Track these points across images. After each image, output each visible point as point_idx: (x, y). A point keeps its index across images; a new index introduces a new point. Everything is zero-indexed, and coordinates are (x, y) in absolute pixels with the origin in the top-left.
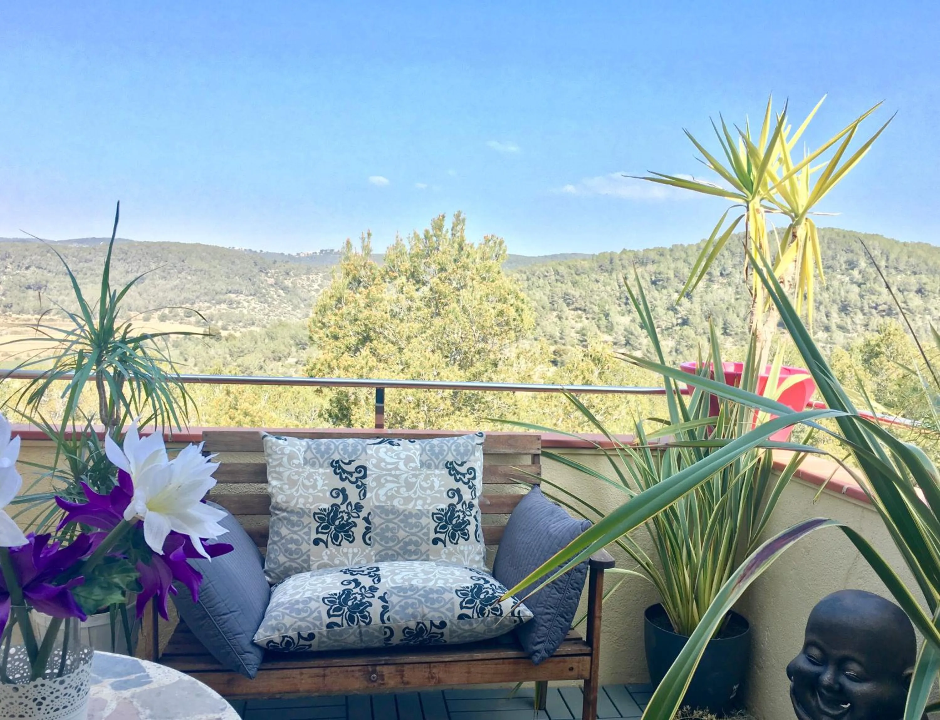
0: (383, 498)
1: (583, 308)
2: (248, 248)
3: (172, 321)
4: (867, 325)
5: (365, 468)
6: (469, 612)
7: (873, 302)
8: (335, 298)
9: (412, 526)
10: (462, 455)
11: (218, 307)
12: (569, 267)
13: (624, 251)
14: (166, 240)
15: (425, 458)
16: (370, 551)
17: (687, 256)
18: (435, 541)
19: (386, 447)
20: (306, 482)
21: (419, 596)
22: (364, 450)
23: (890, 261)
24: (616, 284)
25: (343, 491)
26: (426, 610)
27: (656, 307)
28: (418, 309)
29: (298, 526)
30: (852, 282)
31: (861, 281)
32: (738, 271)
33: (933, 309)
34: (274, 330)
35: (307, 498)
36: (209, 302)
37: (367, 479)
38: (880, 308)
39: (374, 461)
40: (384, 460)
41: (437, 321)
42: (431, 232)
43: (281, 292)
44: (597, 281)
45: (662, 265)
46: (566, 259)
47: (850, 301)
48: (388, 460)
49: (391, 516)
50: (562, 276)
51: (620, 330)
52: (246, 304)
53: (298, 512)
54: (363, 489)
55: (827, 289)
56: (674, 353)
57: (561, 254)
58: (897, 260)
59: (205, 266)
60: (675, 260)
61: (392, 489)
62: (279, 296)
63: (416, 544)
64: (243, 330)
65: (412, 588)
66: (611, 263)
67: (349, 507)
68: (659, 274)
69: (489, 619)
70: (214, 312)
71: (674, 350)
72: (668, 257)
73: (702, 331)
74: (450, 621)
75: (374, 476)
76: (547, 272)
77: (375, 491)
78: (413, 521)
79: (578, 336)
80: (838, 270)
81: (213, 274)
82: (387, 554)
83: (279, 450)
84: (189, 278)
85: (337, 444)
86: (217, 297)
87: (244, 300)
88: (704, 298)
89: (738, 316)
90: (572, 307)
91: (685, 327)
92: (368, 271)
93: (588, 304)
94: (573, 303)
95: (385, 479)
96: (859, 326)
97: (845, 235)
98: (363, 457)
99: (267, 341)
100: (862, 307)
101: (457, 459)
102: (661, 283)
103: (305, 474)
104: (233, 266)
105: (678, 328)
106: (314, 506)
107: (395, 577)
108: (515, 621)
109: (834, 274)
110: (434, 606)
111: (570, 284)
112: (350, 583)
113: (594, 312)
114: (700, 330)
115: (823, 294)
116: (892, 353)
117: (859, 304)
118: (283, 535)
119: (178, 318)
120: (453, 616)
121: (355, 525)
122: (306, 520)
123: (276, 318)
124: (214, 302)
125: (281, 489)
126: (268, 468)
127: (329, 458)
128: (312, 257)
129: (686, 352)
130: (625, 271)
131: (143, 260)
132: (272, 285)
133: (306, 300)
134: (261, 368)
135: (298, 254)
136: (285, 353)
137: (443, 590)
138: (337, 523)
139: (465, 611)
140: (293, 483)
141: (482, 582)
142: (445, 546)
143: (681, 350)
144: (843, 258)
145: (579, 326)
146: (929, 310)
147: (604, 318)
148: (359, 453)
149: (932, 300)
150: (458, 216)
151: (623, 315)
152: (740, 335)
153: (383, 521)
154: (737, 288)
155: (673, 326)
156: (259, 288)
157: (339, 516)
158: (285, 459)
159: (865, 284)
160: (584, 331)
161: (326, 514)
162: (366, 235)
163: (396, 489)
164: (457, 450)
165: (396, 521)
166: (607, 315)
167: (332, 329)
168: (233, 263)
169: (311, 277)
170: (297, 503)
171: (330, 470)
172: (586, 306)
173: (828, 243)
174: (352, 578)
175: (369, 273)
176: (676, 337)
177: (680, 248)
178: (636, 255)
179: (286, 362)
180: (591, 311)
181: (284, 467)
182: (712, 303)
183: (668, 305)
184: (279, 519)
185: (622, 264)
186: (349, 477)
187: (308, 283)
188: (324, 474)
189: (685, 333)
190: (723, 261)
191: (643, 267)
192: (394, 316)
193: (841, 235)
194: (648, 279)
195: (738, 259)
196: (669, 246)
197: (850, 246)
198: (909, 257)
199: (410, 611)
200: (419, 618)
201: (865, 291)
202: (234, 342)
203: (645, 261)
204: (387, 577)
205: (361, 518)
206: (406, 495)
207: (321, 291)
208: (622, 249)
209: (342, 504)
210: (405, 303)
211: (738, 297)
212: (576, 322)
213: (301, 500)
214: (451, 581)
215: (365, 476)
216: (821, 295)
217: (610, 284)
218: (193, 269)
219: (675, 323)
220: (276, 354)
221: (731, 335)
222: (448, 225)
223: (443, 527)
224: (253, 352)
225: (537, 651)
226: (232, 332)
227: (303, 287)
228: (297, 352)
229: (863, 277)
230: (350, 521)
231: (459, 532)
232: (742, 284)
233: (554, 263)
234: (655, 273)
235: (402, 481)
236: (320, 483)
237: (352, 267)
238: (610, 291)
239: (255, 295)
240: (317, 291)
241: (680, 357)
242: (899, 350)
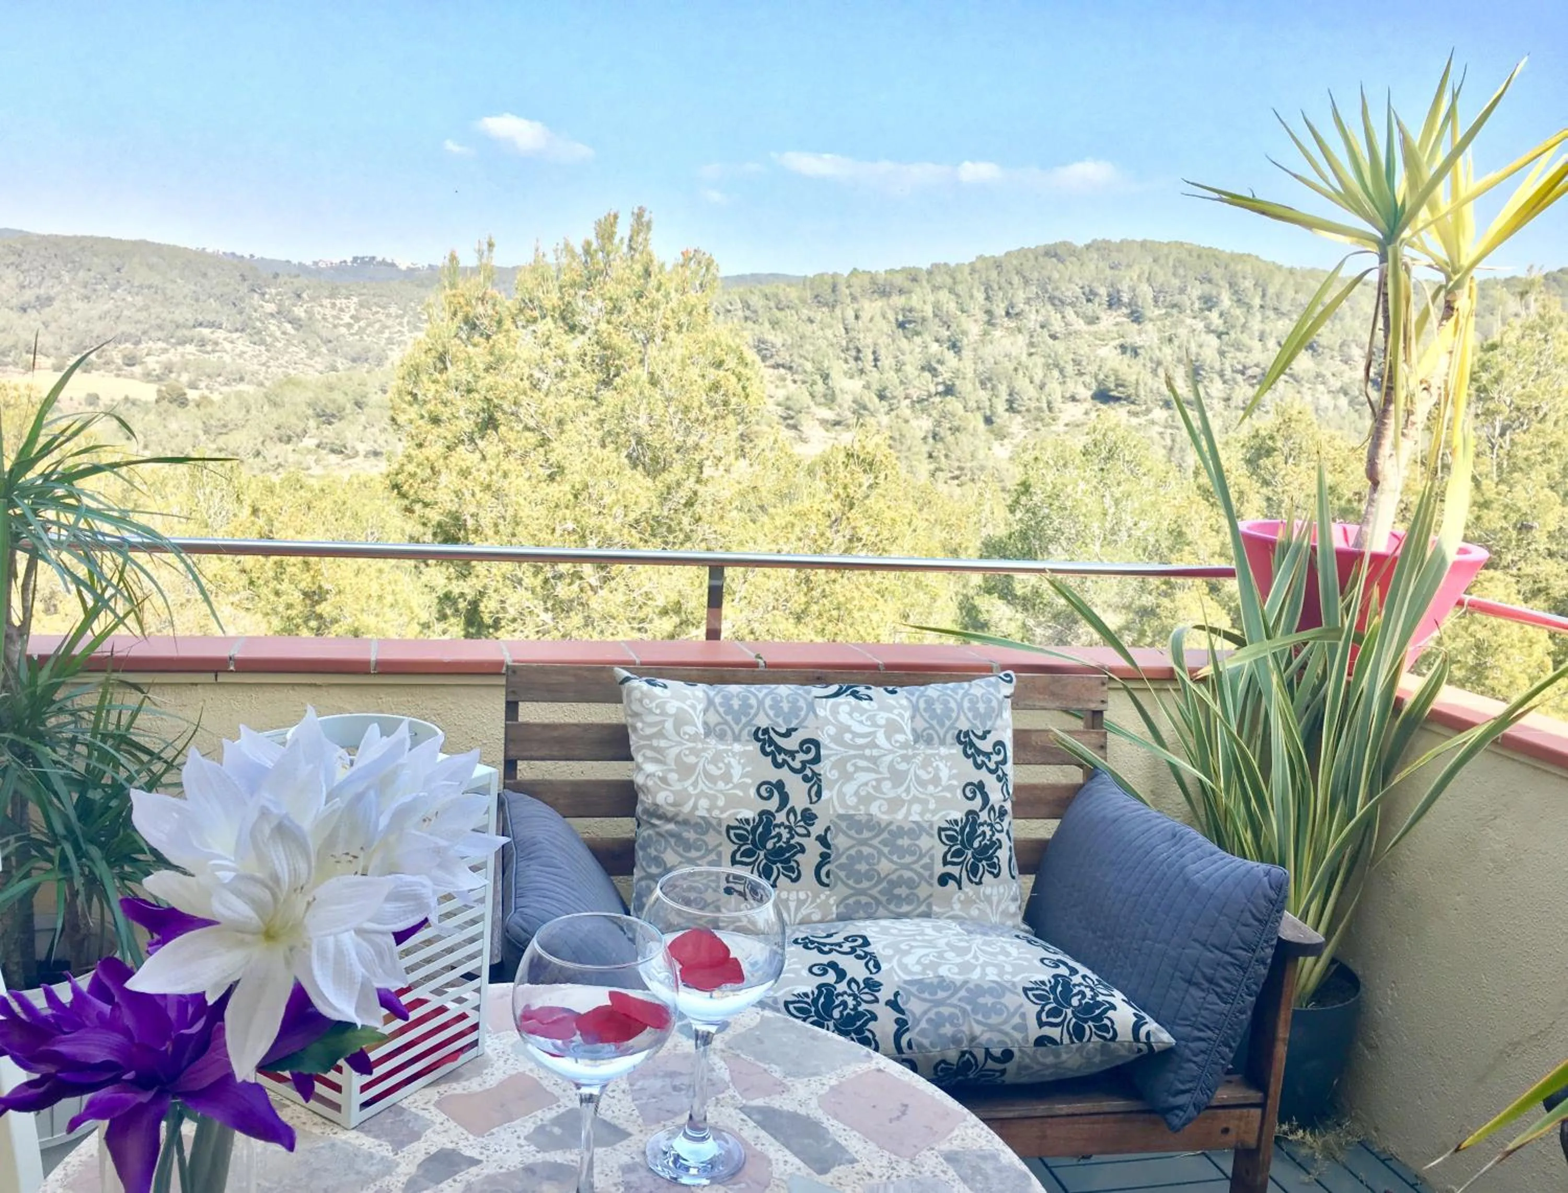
0: (852, 801)
1: (788, 365)
2: (229, 251)
3: (102, 372)
4: (1227, 399)
5: (817, 744)
6: (1054, 1033)
7: (1239, 363)
8: (434, 353)
9: (903, 852)
10: (984, 717)
11: (180, 349)
12: (767, 297)
13: (854, 272)
14: (88, 233)
15: (920, 724)
16: (828, 897)
17: (955, 283)
18: (943, 880)
19: (849, 703)
20: (712, 769)
21: (960, 1000)
22: (811, 708)
23: (1267, 298)
24: (841, 326)
25: (780, 785)
26: (978, 1030)
27: (904, 364)
28: (575, 375)
29: (698, 849)
30: (1209, 330)
31: (1221, 329)
32: (1034, 309)
33: (1328, 375)
34: (279, 391)
35: (713, 799)
36: (166, 340)
37: (821, 764)
38: (1250, 372)
39: (832, 730)
40: (848, 729)
41: (607, 395)
42: (594, 246)
43: (288, 327)
44: (811, 321)
45: (914, 297)
46: (760, 283)
47: (1204, 361)
48: (857, 728)
49: (866, 834)
50: (755, 312)
51: (846, 401)
52: (228, 346)
53: (697, 824)
54: (815, 782)
55: (1170, 340)
56: (931, 440)
57: (753, 275)
58: (1278, 296)
59: (157, 280)
60: (935, 289)
61: (866, 784)
62: (284, 333)
63: (911, 885)
64: (225, 389)
65: (942, 983)
66: (834, 291)
67: (792, 817)
68: (910, 311)
69: (1091, 1045)
70: (174, 359)
71: (930, 435)
72: (924, 283)
73: (975, 405)
74: (1020, 1050)
75: (833, 759)
76: (731, 304)
77: (837, 787)
78: (905, 842)
79: (780, 411)
80: (1188, 311)
81: (169, 292)
82: (858, 903)
83: (657, 707)
84: (129, 299)
85: (761, 695)
86: (179, 333)
87: (225, 339)
88: (980, 353)
89: (1031, 382)
90: (771, 362)
91: (949, 398)
92: (489, 307)
93: (796, 359)
94: (772, 356)
95: (854, 765)
96: (1215, 401)
97: (1201, 254)
98: (810, 722)
99: (266, 408)
100: (1222, 370)
101: (975, 725)
102: (912, 325)
103: (709, 755)
104: (203, 281)
105: (937, 399)
106: (728, 813)
107: (906, 960)
108: (1140, 1050)
109: (1181, 316)
110: (990, 1021)
111: (767, 325)
112: (825, 972)
113: (805, 372)
114: (972, 404)
115: (1164, 348)
116: (1292, 450)
117: (1217, 366)
118: (669, 866)
119: (113, 367)
120: (1026, 1040)
121: (803, 850)
122: (712, 839)
123: (280, 370)
124: (173, 340)
125: (664, 780)
126: (633, 738)
127: (749, 723)
128: (341, 268)
129: (950, 439)
130: (856, 306)
131: (49, 266)
132: (272, 315)
133: (330, 341)
134: (258, 454)
135: (316, 263)
136: (299, 430)
137: (999, 990)
138: (770, 845)
139: (1047, 1031)
140: (686, 770)
141: (1063, 971)
142: (960, 888)
143: (942, 435)
144: (1196, 291)
145: (781, 394)
146: (1323, 376)
147: (820, 382)
148: (803, 714)
149: (1328, 361)
150: (639, 216)
151: (852, 377)
152: (1034, 413)
153: (852, 842)
154: (1032, 336)
155: (930, 396)
156: (250, 318)
157: (774, 833)
158: (669, 725)
159: (1227, 333)
160: (789, 403)
161: (749, 828)
162: (485, 247)
163: (874, 783)
164: (973, 708)
165: (875, 842)
166: (826, 377)
167: (430, 406)
168: (205, 275)
169: (338, 302)
170: (695, 807)
171: (754, 747)
172: (792, 361)
173: (1175, 267)
174: (825, 959)
175: (490, 312)
176: (935, 413)
177: (943, 270)
178: (873, 279)
179: (301, 445)
180: (800, 369)
181: (666, 738)
182: (992, 361)
183: (924, 363)
184: (659, 834)
185: (851, 294)
186: (789, 760)
187: (334, 313)
188: (743, 754)
189: (949, 407)
190: (1011, 292)
191: (884, 299)
192: (534, 387)
193: (1195, 254)
194: (892, 319)
195: (1034, 289)
196: (925, 265)
197: (1207, 273)
198: (1296, 292)
199: (948, 1030)
200: (965, 1043)
201: (1227, 344)
202: (209, 410)
203: (888, 289)
204: (889, 959)
205: (813, 836)
206: (891, 794)
207: (356, 327)
208: (851, 269)
209: (777, 811)
210: (553, 365)
211: (1033, 350)
212: (777, 387)
213: (704, 803)
214: (1008, 968)
215: (817, 759)
216: (1160, 349)
217: (831, 327)
218: (136, 284)
219: (933, 390)
220: (282, 431)
221: (1019, 412)
222: (623, 230)
223: (958, 854)
224: (243, 426)
225: (1179, 1107)
226: (207, 392)
227: (324, 319)
228: (318, 428)
229: (1225, 322)
230: (792, 842)
231: (984, 863)
232: (1039, 330)
233: (741, 290)
234: (903, 310)
235: (884, 769)
236: (737, 772)
237: (462, 300)
238: (831, 336)
239: (243, 330)
240: (349, 326)
241: (940, 445)
242: (1304, 444)
